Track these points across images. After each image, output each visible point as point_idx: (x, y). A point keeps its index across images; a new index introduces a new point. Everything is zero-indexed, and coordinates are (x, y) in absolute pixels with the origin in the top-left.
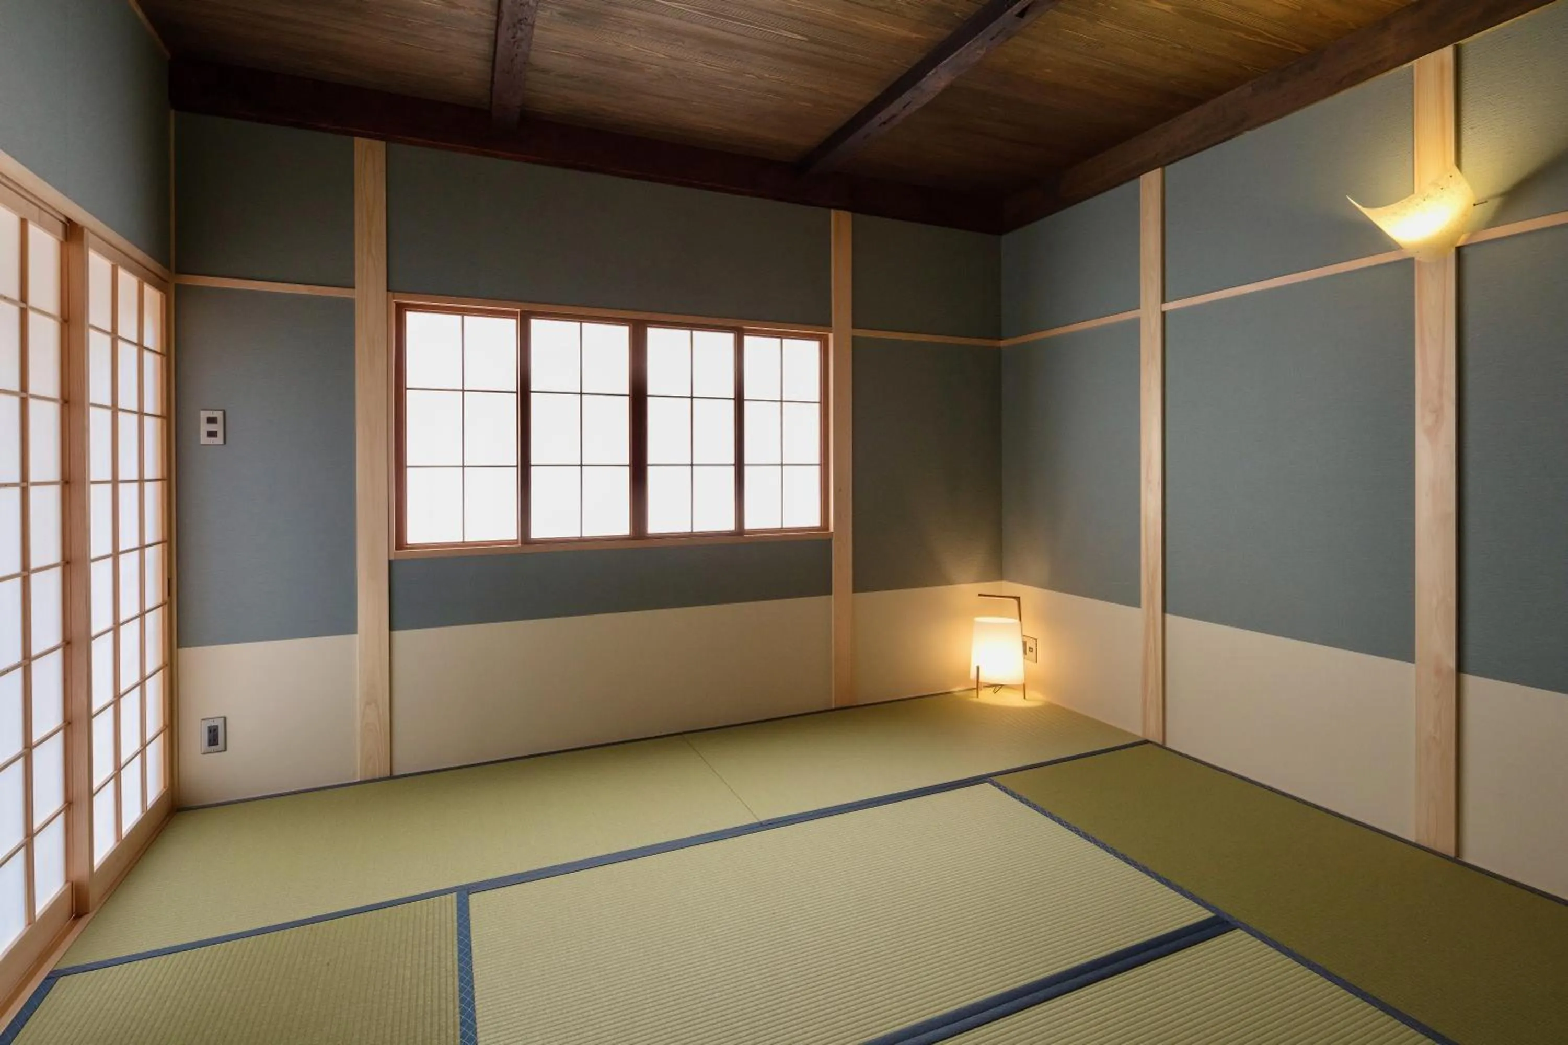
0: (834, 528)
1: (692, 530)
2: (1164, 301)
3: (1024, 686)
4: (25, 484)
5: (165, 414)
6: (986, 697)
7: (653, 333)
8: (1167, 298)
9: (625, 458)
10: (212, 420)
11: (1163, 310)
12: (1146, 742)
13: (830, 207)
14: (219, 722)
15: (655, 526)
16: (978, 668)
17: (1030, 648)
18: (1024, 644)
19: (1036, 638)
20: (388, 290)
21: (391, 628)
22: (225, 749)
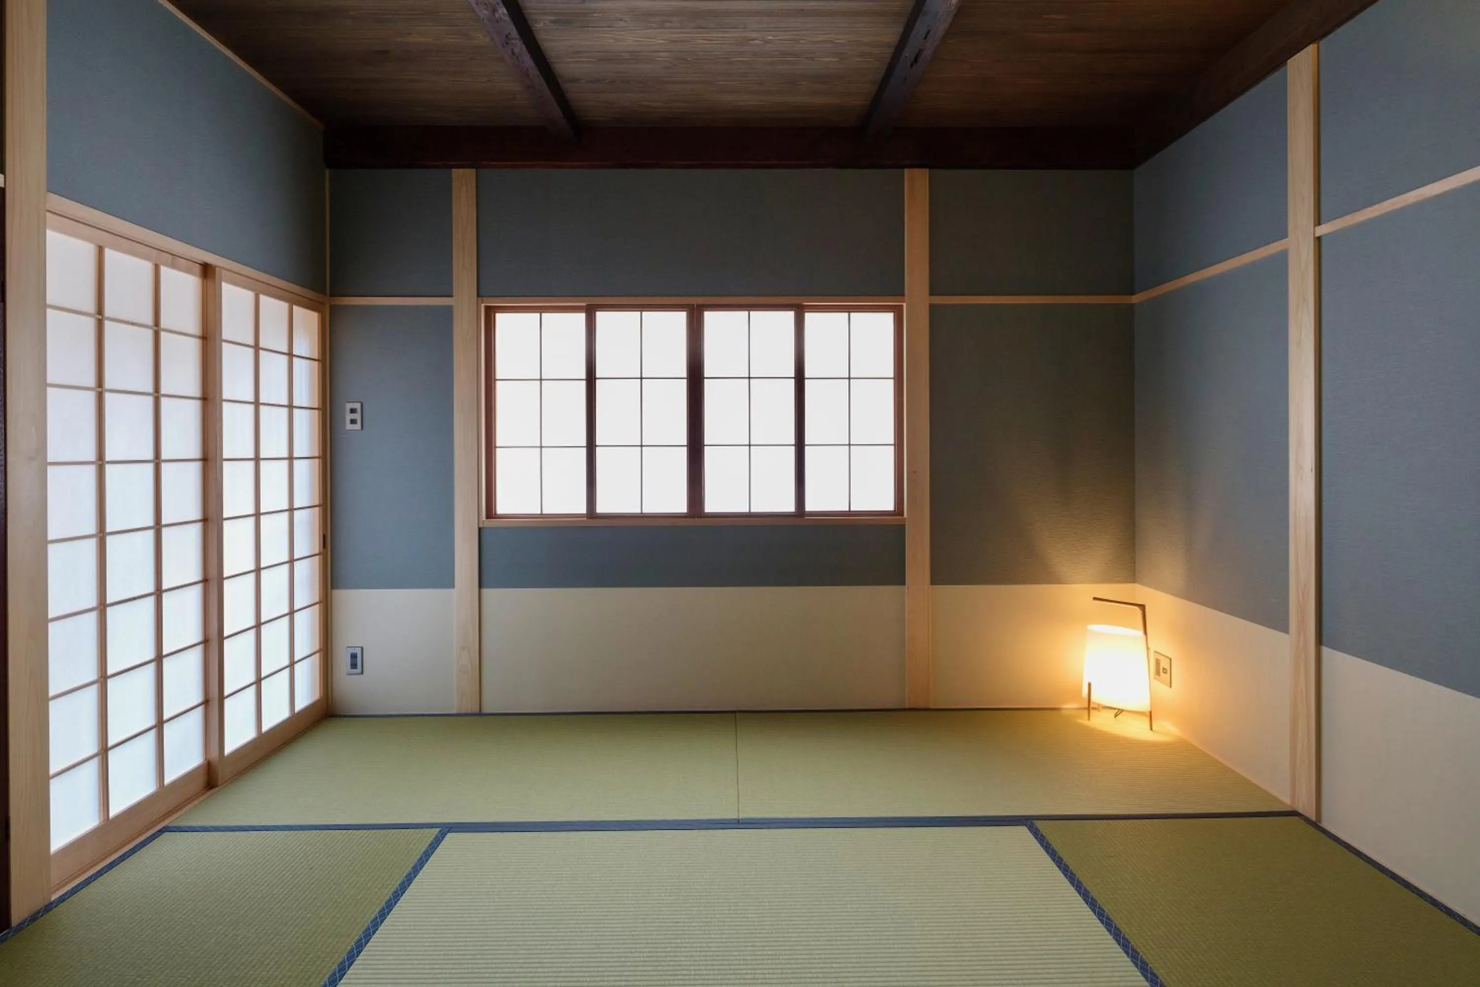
0: (908, 515)
1: (750, 510)
2: (1318, 222)
3: (1151, 712)
4: (157, 461)
5: (321, 407)
6: (1101, 722)
7: (709, 317)
8: (1322, 221)
9: (683, 438)
10: (353, 411)
11: (1317, 235)
12: (1294, 813)
13: (904, 167)
14: (358, 651)
15: (712, 505)
16: (1090, 685)
17: (1164, 669)
18: (1158, 662)
19: (1170, 657)
20: (478, 296)
21: (480, 586)
22: (362, 673)
